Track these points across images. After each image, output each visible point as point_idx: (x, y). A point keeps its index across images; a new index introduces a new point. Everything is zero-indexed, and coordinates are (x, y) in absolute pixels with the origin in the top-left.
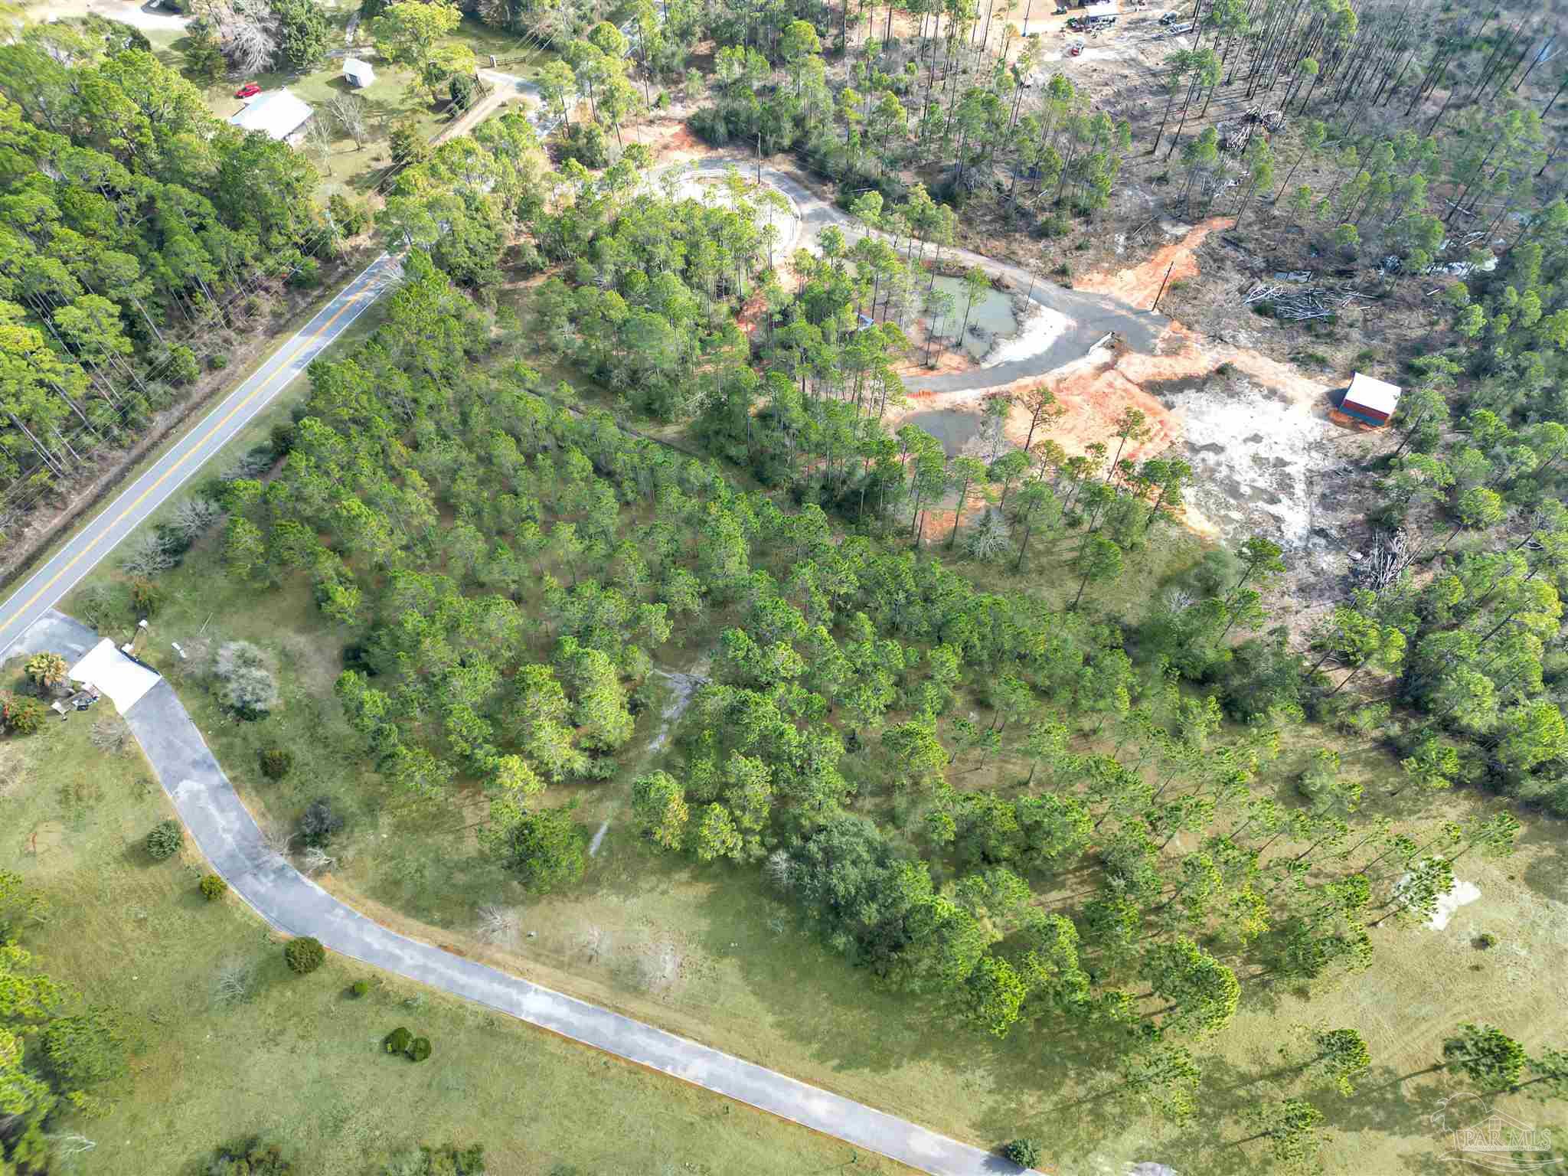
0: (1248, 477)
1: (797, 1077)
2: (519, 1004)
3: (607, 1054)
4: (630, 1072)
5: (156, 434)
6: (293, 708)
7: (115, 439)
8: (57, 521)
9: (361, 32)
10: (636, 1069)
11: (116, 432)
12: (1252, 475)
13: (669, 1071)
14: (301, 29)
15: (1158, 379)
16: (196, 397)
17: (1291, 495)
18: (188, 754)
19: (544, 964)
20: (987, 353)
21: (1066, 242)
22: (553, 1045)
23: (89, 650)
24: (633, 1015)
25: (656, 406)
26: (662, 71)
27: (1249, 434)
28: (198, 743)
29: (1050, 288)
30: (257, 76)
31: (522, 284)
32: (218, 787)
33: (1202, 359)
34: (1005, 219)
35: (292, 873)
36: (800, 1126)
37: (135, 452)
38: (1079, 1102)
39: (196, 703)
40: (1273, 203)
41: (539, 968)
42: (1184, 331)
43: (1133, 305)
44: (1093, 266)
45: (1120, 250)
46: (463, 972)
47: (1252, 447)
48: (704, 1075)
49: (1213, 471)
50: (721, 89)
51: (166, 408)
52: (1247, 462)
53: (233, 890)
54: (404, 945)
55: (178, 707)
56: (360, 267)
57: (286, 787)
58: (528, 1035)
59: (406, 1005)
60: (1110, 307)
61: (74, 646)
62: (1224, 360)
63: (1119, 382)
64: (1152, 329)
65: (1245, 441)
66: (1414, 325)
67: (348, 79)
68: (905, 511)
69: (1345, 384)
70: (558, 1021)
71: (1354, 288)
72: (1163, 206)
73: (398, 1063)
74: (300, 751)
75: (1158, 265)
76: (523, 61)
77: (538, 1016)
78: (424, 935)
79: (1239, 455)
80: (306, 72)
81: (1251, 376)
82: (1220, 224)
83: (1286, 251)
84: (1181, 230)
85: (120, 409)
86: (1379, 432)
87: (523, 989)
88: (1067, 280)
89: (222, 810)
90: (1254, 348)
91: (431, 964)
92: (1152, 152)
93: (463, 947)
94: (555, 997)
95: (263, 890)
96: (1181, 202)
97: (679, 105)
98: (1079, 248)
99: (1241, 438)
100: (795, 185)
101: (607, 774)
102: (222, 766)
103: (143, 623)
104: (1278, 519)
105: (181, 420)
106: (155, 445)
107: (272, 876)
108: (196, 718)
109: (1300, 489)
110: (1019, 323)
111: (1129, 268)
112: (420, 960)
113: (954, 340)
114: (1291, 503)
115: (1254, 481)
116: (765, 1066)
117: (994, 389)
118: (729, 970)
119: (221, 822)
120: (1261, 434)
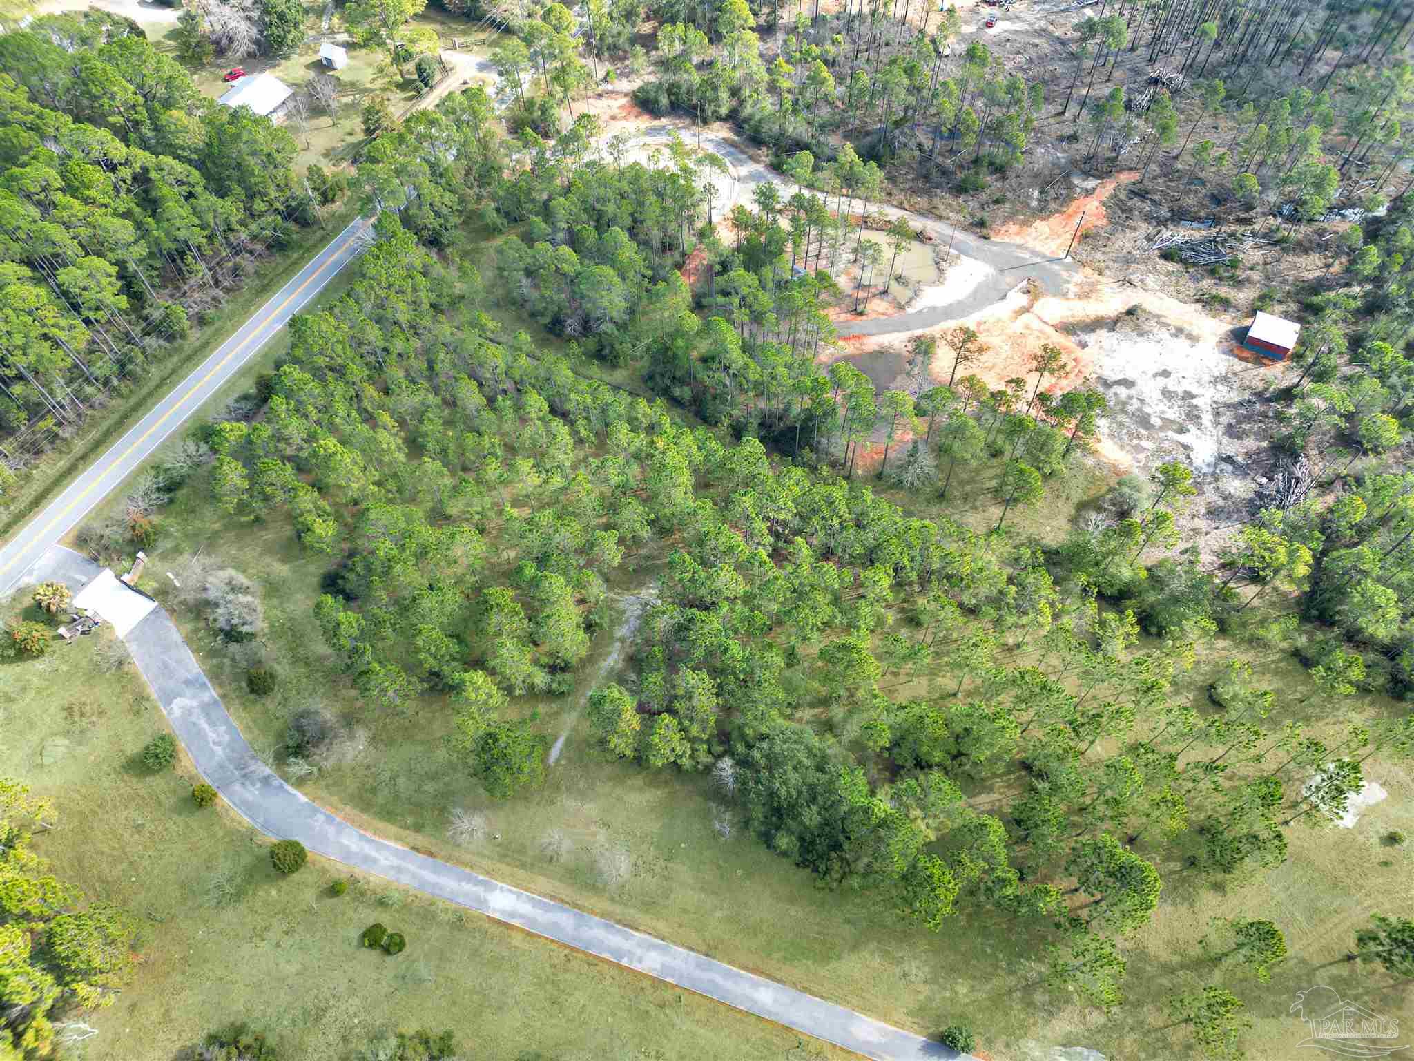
0: (1157, 409)
1: (746, 968)
2: (486, 901)
3: (567, 947)
4: (589, 964)
5: (152, 384)
6: (276, 633)
7: (115, 389)
8: (63, 464)
9: (335, 20)
10: (593, 961)
11: (115, 382)
12: (1162, 407)
13: (624, 962)
14: (281, 16)
15: (1072, 320)
16: (188, 350)
17: (1199, 426)
18: (183, 674)
19: (508, 864)
20: (911, 299)
21: (984, 197)
22: (517, 939)
23: (90, 580)
24: (592, 912)
25: (606, 351)
26: (609, 49)
27: (1158, 369)
28: (191, 664)
29: (969, 239)
30: (241, 61)
31: (483, 244)
32: (208, 705)
33: (1112, 301)
34: (926, 178)
35: (277, 781)
36: (747, 1014)
37: (133, 400)
38: (1010, 992)
39: (189, 626)
40: (1176, 158)
41: (503, 867)
42: (1096, 276)
43: (1048, 253)
44: (1009, 218)
45: (1034, 204)
46: (435, 872)
47: (1161, 382)
48: (658, 966)
49: (1124, 404)
50: (664, 64)
51: (160, 360)
52: (1158, 395)
53: (223, 799)
54: (380, 847)
55: (174, 632)
56: (336, 230)
57: (270, 703)
58: (494, 930)
59: (382, 903)
60: (1027, 256)
61: (78, 576)
62: (1133, 303)
63: (1037, 324)
64: (1065, 275)
65: (1155, 376)
66: (1311, 267)
67: (324, 62)
68: (837, 443)
69: (1247, 322)
70: (522, 916)
71: (1254, 234)
72: (1073, 162)
73: (374, 956)
74: (282, 669)
75: (1070, 216)
76: (483, 42)
77: (503, 912)
78: (398, 839)
79: (1149, 389)
80: (287, 57)
81: (1159, 316)
82: (1126, 178)
83: (1189, 201)
84: (1091, 183)
85: (118, 361)
86: (1279, 367)
87: (489, 887)
88: (984, 231)
89: (212, 724)
90: (1162, 290)
91: (404, 864)
92: (1063, 113)
93: (433, 850)
94: (519, 896)
95: (251, 799)
96: (1091, 158)
97: (625, 80)
98: (996, 202)
99: (1150, 373)
100: (732, 150)
101: (564, 688)
102: (213, 684)
103: (141, 555)
104: (1186, 447)
105: (174, 371)
106: (151, 394)
107: (258, 785)
108: (188, 641)
109: (1207, 419)
110: (941, 271)
111: (1043, 219)
112: (395, 861)
113: (881, 288)
114: (1199, 432)
115: (1163, 412)
116: (714, 958)
117: (919, 332)
118: (682, 870)
119: (212, 736)
120: (1169, 369)
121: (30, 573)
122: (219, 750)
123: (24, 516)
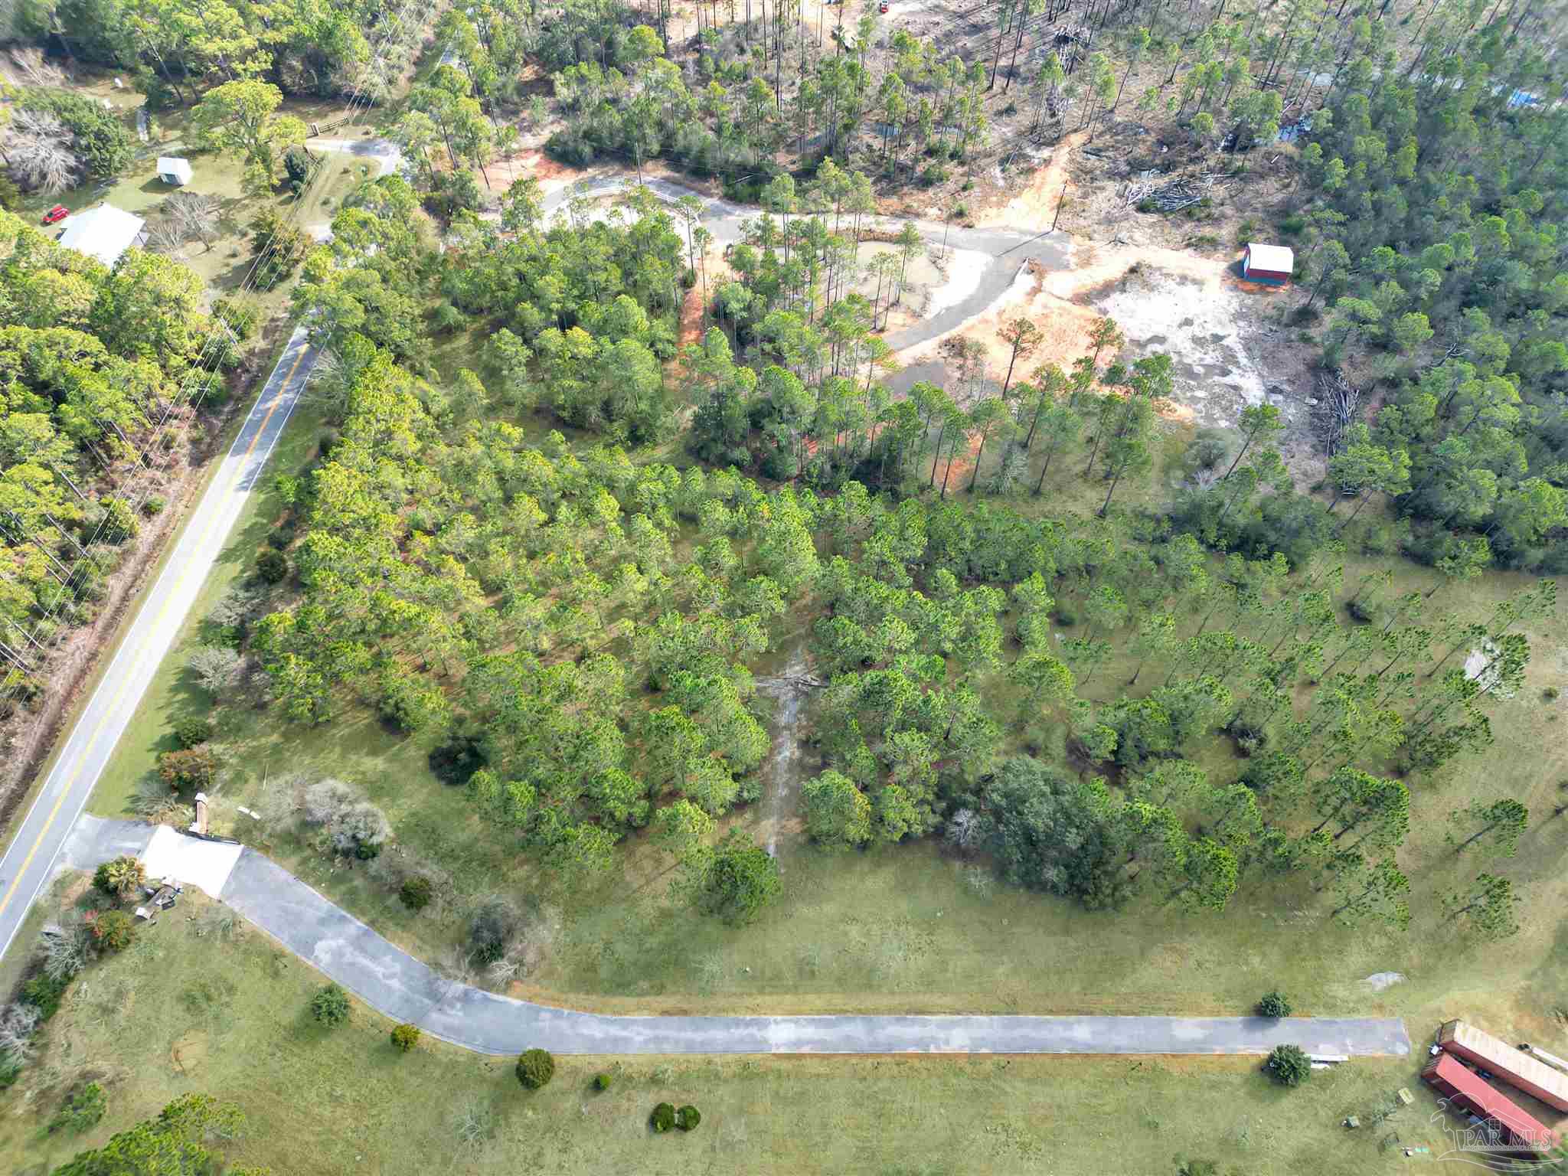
0: (1194, 357)
1: (1051, 1012)
2: (765, 1041)
3: (868, 1055)
4: (898, 1064)
5: (115, 597)
6: (403, 835)
7: (74, 617)
9: (156, 129)
10: (902, 1060)
11: (72, 608)
12: (1198, 355)
13: (933, 1050)
14: (99, 135)
15: (1083, 290)
16: (143, 550)
17: (1237, 364)
18: (311, 915)
19: (771, 994)
20: (924, 304)
21: (951, 186)
22: (814, 1067)
23: (147, 844)
24: (876, 1011)
25: (642, 431)
26: (497, 103)
27: (1179, 319)
28: (315, 900)
29: (955, 231)
30: (59, 198)
31: (447, 347)
32: (358, 938)
33: (1112, 264)
34: (886, 177)
35: (479, 994)
36: (1071, 1056)
37: (100, 624)
39: (295, 860)
40: (1112, 111)
41: (768, 999)
42: (1089, 243)
43: (1034, 229)
44: (984, 201)
45: (1001, 183)
46: (697, 1029)
47: (1188, 331)
48: (968, 1042)
50: (568, 110)
51: (114, 569)
52: (1189, 345)
53: (427, 1035)
54: (625, 1025)
55: (277, 872)
56: (265, 371)
57: (433, 913)
58: (785, 1065)
59: (655, 1080)
60: (1015, 236)
62: (1133, 263)
63: (1054, 303)
64: (1058, 247)
65: (1180, 326)
66: (1272, 191)
67: (165, 179)
68: (923, 468)
69: (1240, 255)
70: (808, 1042)
71: (1211, 171)
72: (1020, 134)
73: (670, 1139)
74: (432, 872)
75: (1040, 188)
76: (346, 122)
77: (788, 1044)
78: (639, 1008)
79: (1180, 342)
80: (114, 183)
81: (1160, 269)
82: (1077, 139)
83: (1140, 151)
84: (1046, 153)
85: (70, 583)
86: (1284, 289)
87: (763, 1025)
88: (966, 221)
89: (374, 958)
90: (1152, 243)
91: (661, 1032)
92: (990, 87)
93: (685, 1006)
94: (796, 1022)
95: (456, 1022)
96: (1035, 127)
97: (528, 136)
98: (964, 189)
99: (1175, 325)
100: (678, 188)
101: (755, 794)
102: (354, 914)
103: (200, 796)
104: (1236, 388)
105: (136, 578)
106: (118, 611)
107: (459, 1005)
108: (303, 875)
109: (1242, 357)
110: (941, 269)
111: (1015, 197)
112: (648, 1033)
113: (892, 300)
114: (1240, 371)
115: (1202, 359)
116: (1017, 1013)
117: (945, 336)
118: (947, 938)
119: (379, 970)
120: (1190, 316)
121: (62, 858)
122: (395, 983)
123: (21, 796)
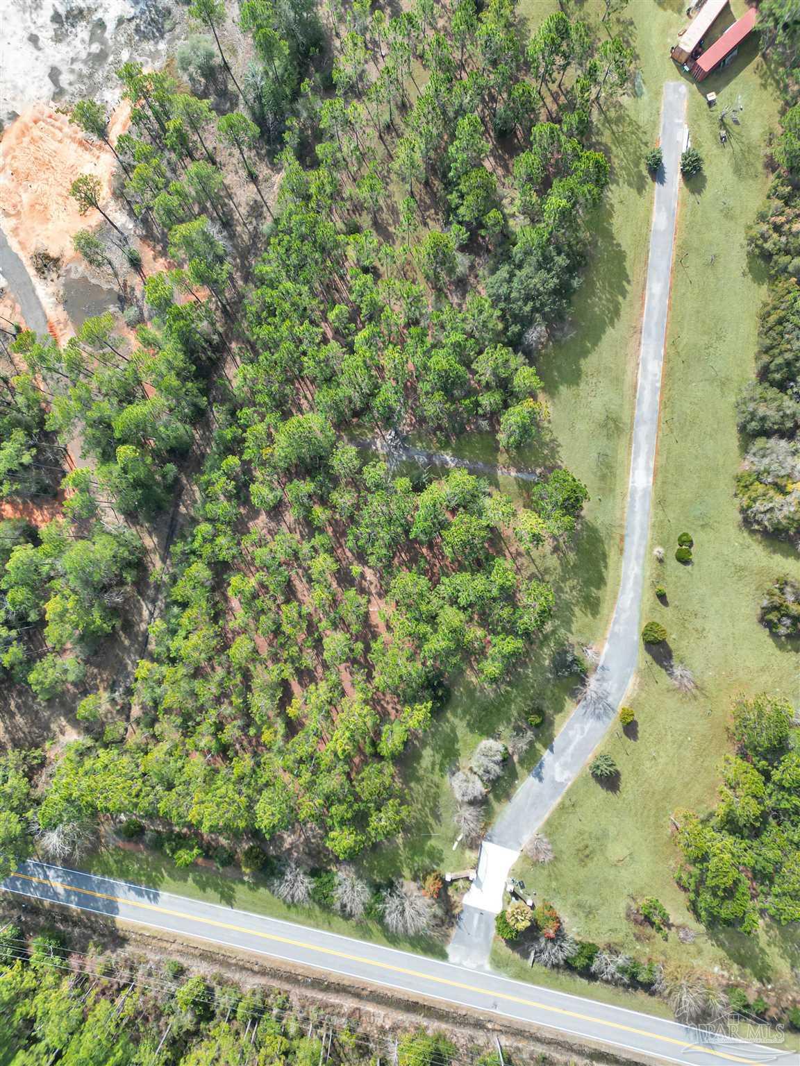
0: (79, 47)
1: (643, 305)
2: (645, 490)
3: (659, 426)
4: (666, 407)
5: (263, 981)
7: (283, 1009)
8: (370, 1008)
10: (663, 405)
11: (276, 1011)
12: (77, 42)
13: (659, 385)
16: (216, 969)
18: (536, 789)
19: (615, 484)
22: (662, 461)
23: (476, 909)
24: (632, 417)
27: (29, 47)
32: (555, 754)
35: (599, 671)
36: (670, 298)
37: (286, 987)
38: (613, 133)
39: (496, 805)
41: (618, 486)
46: (633, 532)
47: (45, 43)
48: (656, 362)
49: (80, 76)
51: (236, 986)
52: (62, 47)
54: (627, 578)
58: (660, 479)
61: (475, 922)
65: (39, 49)
70: (647, 463)
73: (696, 551)
77: (648, 475)
79: (57, 54)
87: (634, 490)
89: (569, 742)
91: (633, 557)
93: (618, 540)
94: (634, 469)
95: (616, 685)
99: (37, 53)
102: (538, 760)
103: (448, 878)
104: (120, 21)
105: (243, 968)
107: (605, 685)
108: (507, 798)
112: (633, 563)
114: (100, 10)
115: (83, 41)
117: (31, 271)
118: (588, 364)
119: (578, 738)
120: (27, 35)
121: (480, 967)
122: (587, 727)
123: (429, 1008)
